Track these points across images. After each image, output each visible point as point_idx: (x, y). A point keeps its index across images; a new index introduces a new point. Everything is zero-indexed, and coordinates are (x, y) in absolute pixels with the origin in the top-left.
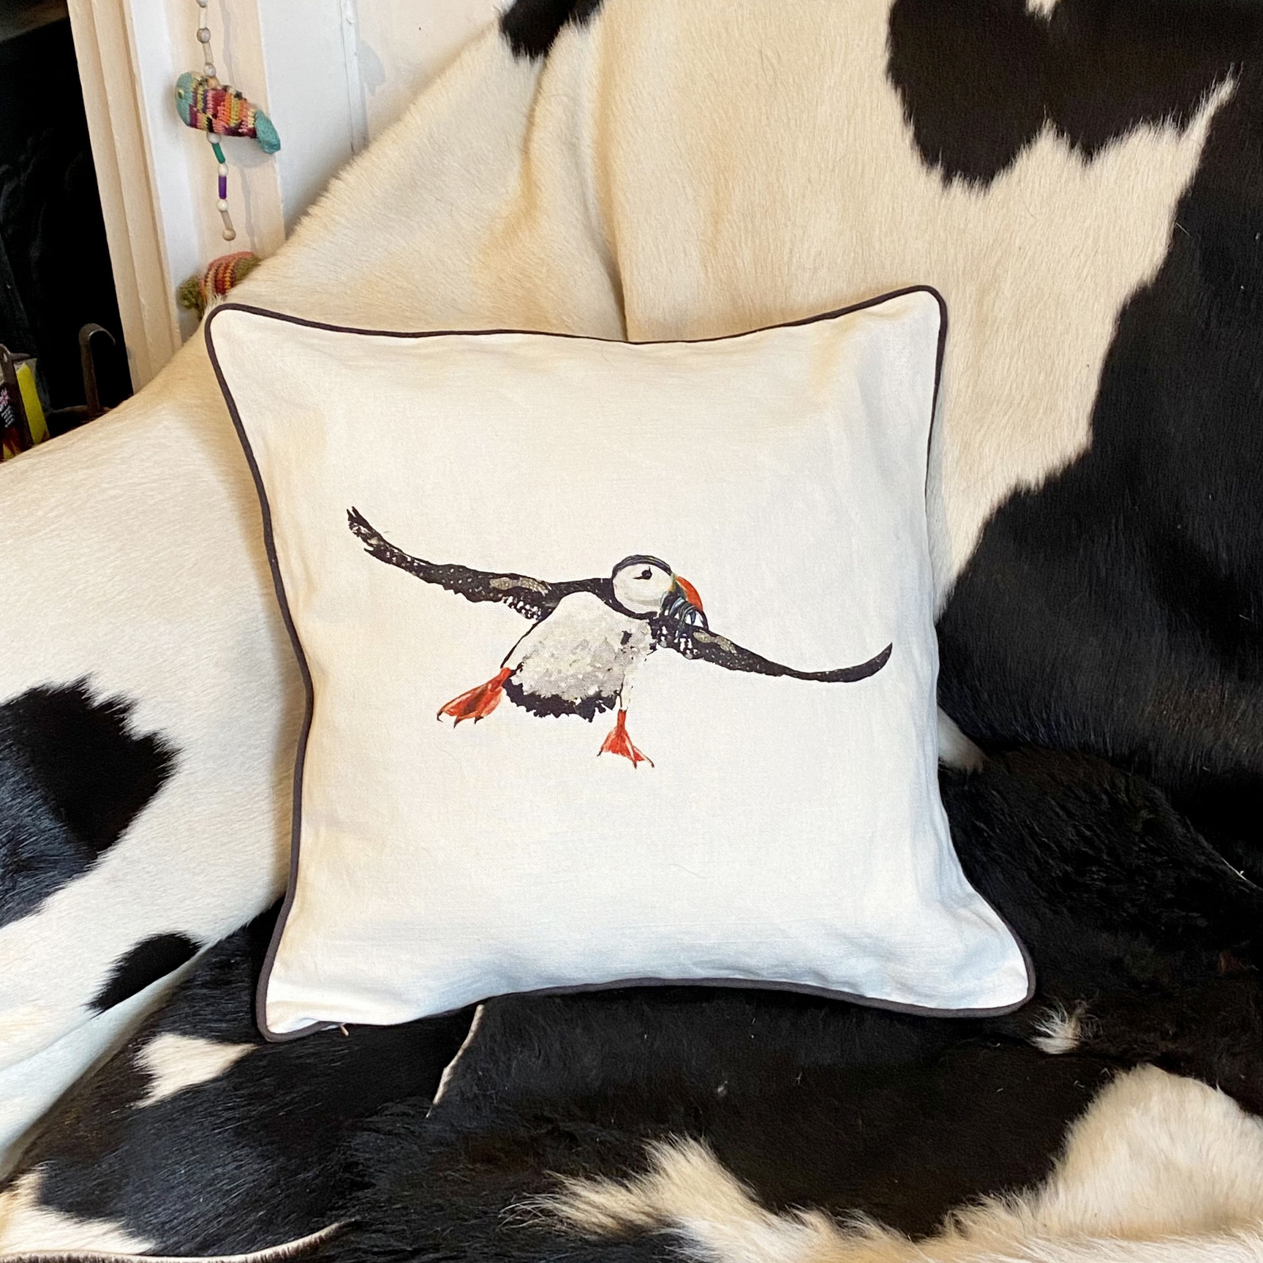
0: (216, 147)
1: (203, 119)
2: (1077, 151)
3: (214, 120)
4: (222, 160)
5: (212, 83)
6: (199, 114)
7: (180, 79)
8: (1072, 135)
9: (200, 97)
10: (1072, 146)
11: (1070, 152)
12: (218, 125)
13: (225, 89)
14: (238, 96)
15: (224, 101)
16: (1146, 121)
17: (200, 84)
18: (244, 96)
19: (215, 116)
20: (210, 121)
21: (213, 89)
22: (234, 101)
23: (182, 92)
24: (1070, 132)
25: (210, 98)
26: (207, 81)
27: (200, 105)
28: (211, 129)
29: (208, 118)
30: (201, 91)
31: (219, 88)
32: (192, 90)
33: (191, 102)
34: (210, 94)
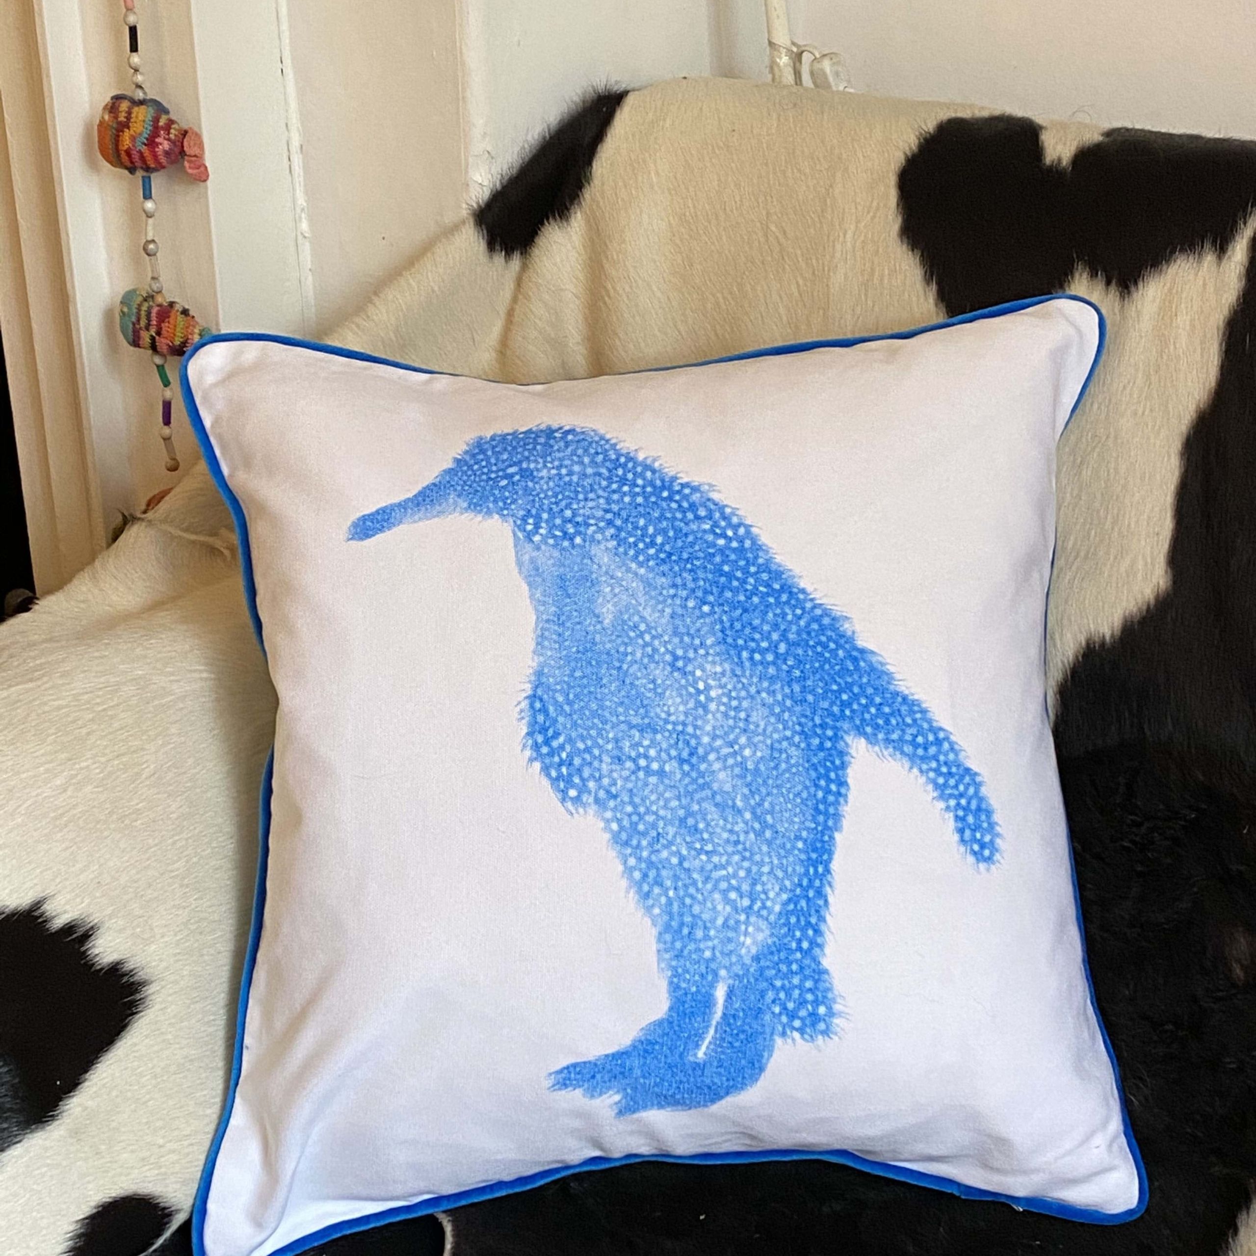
0: (160, 368)
1: (146, 337)
2: (1113, 288)
3: (157, 338)
4: (166, 383)
5: (159, 299)
6: (142, 332)
7: (123, 297)
8: (1105, 271)
9: (143, 313)
10: (1108, 283)
11: (1107, 289)
12: (162, 343)
13: (172, 304)
14: (185, 312)
15: (169, 317)
16: (1182, 250)
17: (145, 300)
18: (191, 313)
19: (159, 333)
20: (153, 339)
21: (160, 305)
22: (180, 318)
23: (126, 310)
24: (1105, 270)
25: (154, 315)
26: (152, 297)
27: (143, 323)
28: (154, 347)
29: (152, 336)
30: (145, 307)
31: (165, 304)
32: (136, 306)
33: (134, 319)
34: (155, 310)
